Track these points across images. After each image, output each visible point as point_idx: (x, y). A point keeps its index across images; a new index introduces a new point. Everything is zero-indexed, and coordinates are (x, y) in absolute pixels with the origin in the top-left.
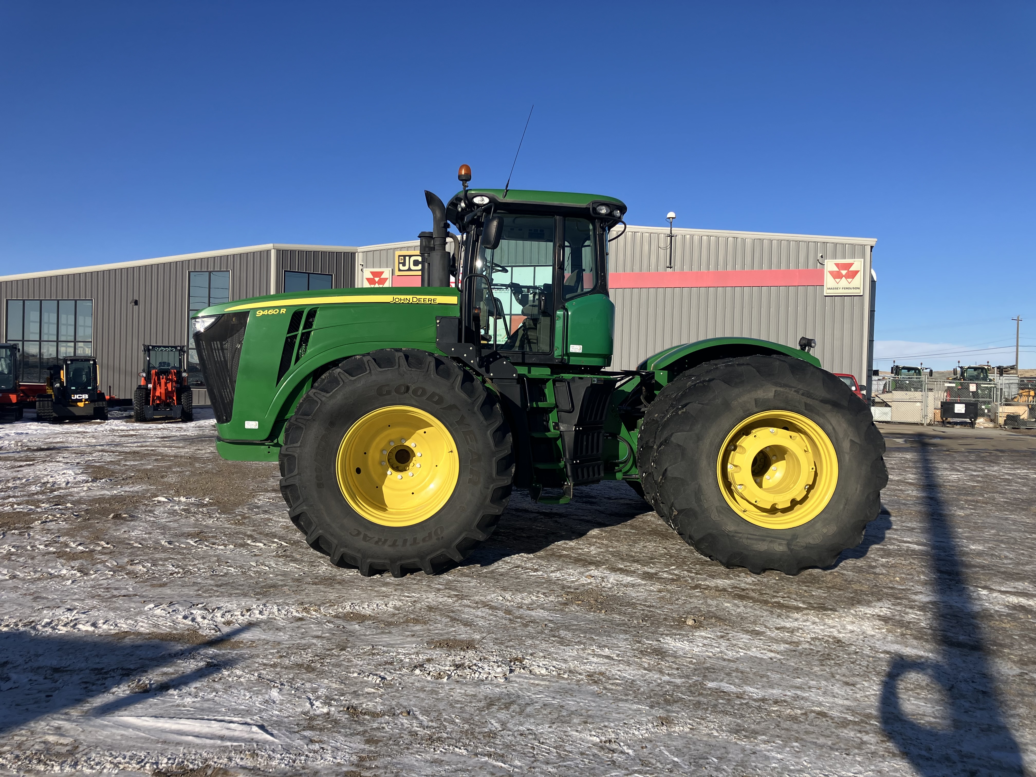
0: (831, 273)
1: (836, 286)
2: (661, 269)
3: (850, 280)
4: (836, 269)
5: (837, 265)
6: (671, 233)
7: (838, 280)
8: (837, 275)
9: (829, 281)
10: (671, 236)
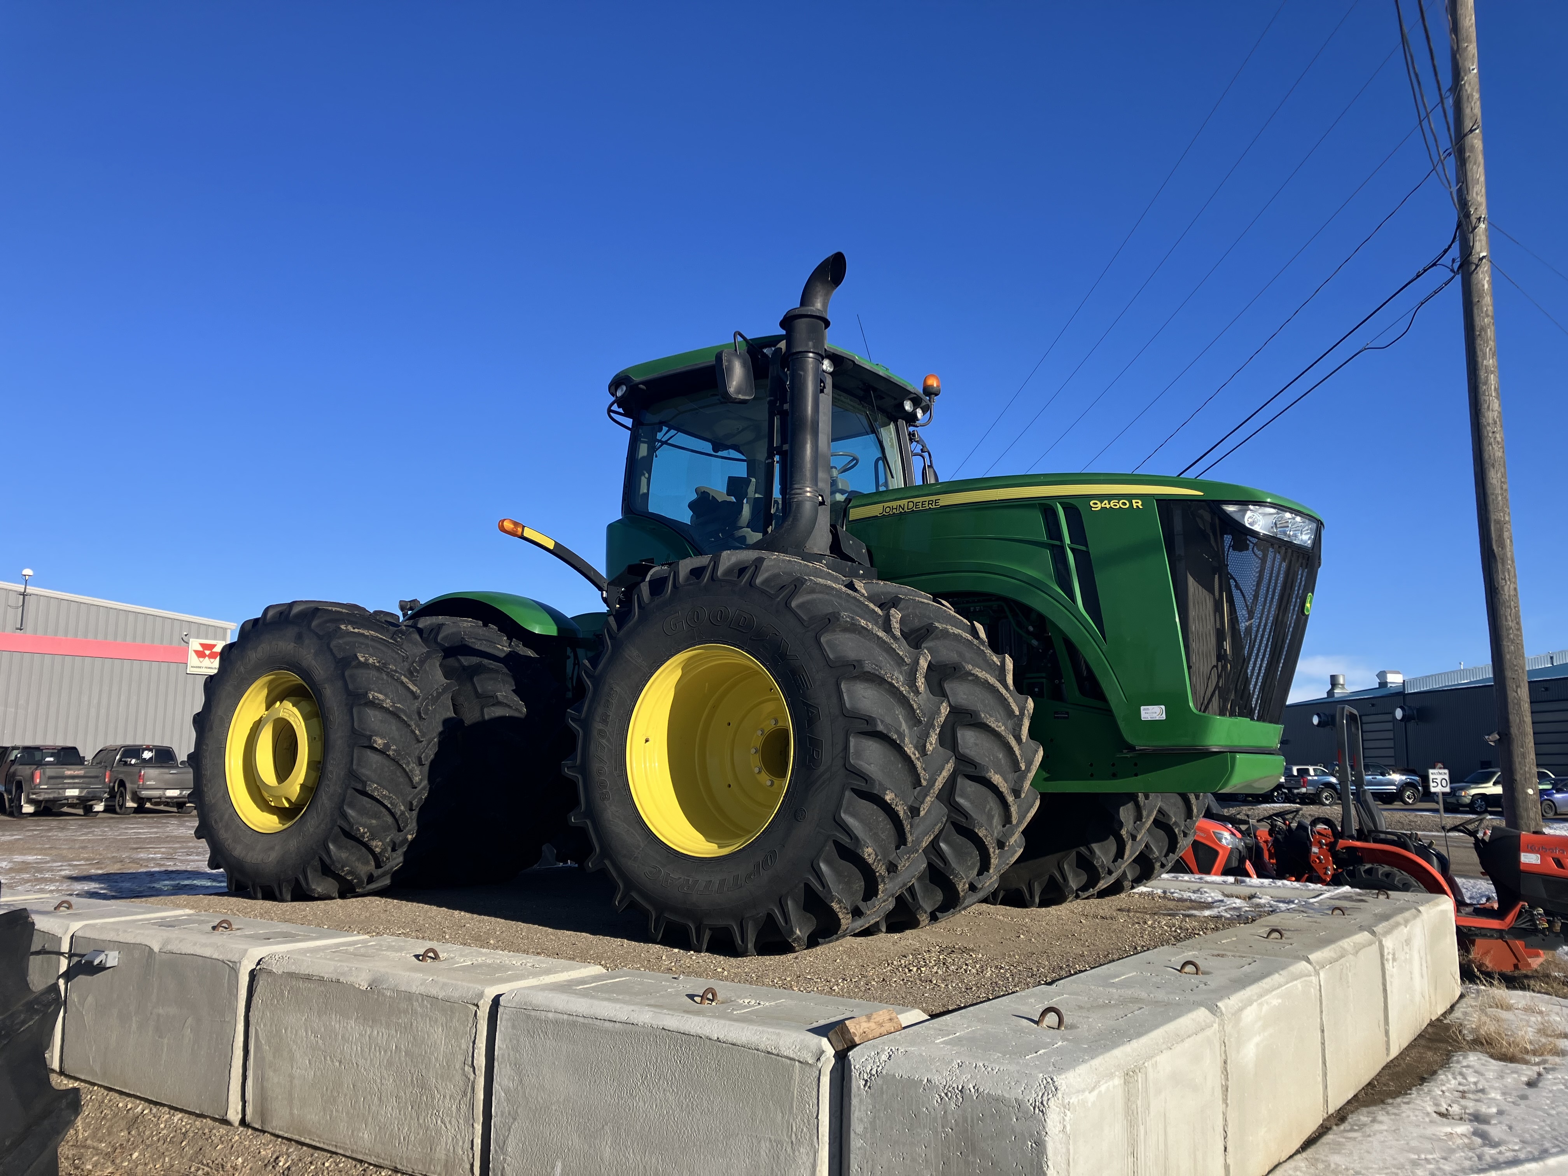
0: (197, 652)
1: (200, 665)
2: (9, 629)
3: (212, 660)
4: (201, 649)
5: (202, 645)
6: (25, 591)
7: (201, 659)
8: (200, 654)
9: (193, 660)
10: (24, 594)
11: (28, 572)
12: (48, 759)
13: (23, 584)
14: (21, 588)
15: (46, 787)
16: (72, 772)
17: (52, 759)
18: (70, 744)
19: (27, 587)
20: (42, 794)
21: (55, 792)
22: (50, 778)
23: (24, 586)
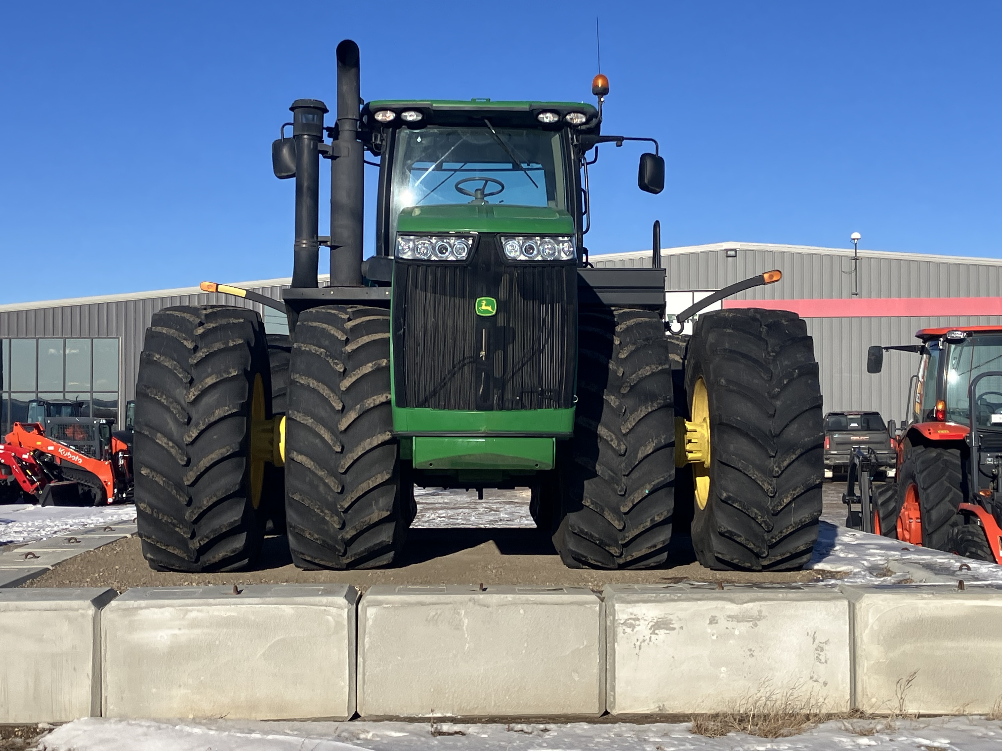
2: (845, 296)
6: (856, 255)
10: (856, 259)
11: (856, 235)
12: (852, 425)
13: (852, 248)
14: (850, 252)
15: (835, 452)
16: (858, 438)
17: (856, 425)
18: (874, 410)
19: (858, 251)
20: (833, 459)
21: (843, 457)
22: (838, 444)
23: (854, 251)
